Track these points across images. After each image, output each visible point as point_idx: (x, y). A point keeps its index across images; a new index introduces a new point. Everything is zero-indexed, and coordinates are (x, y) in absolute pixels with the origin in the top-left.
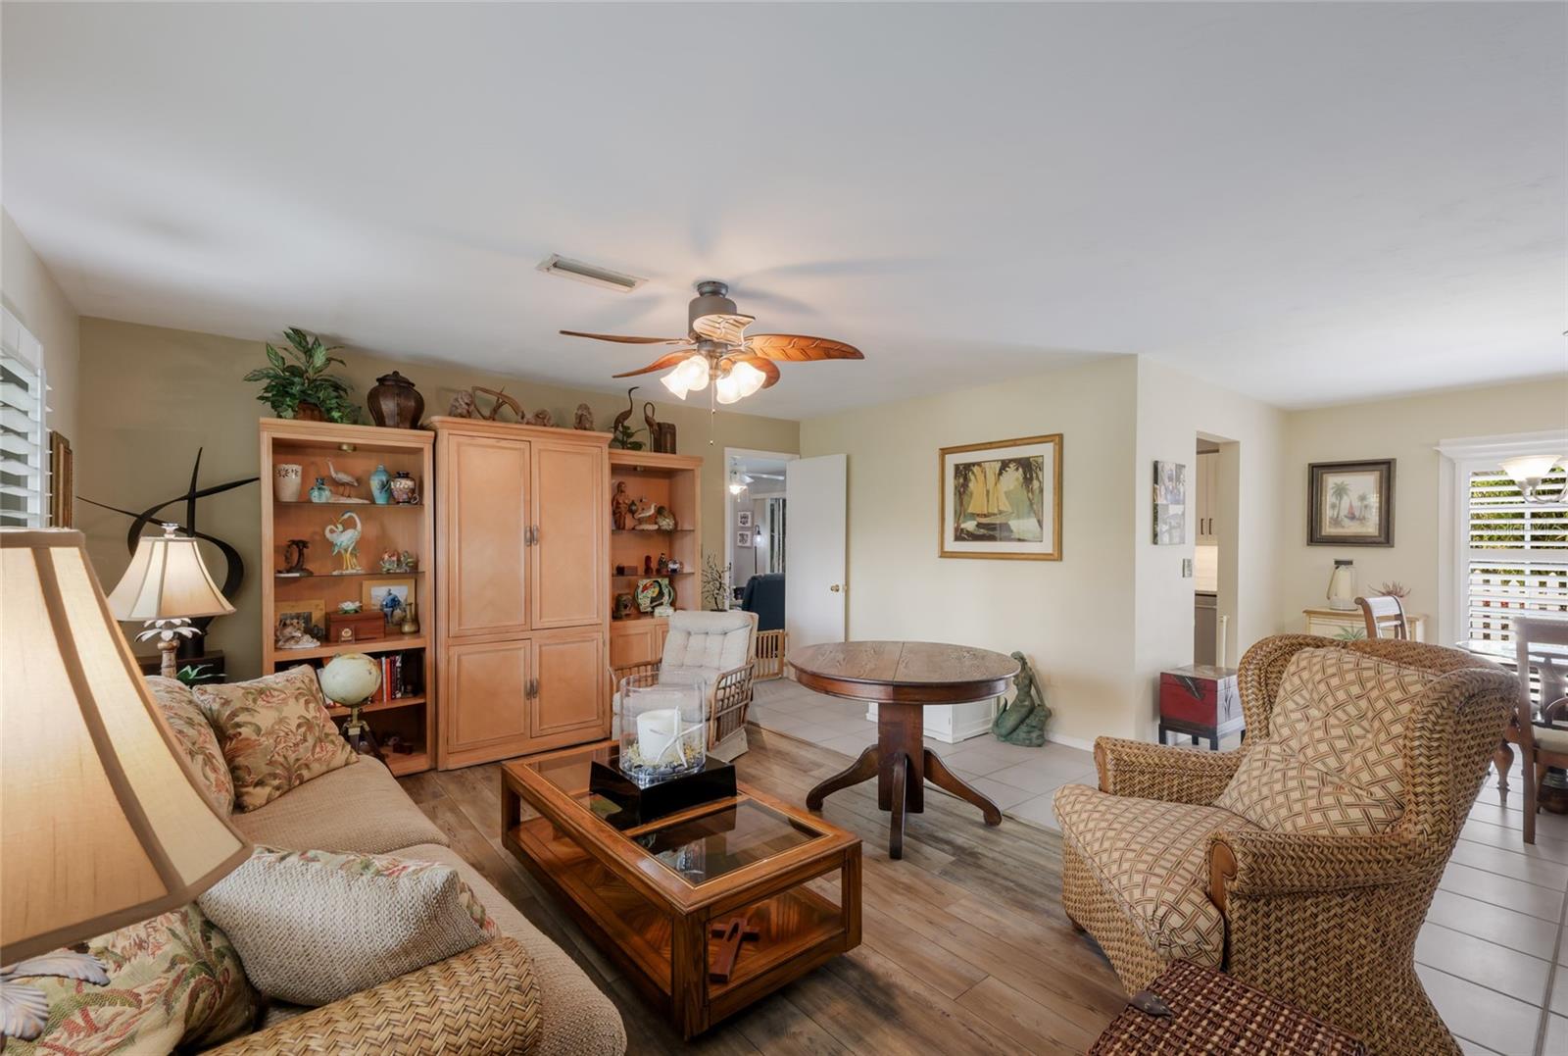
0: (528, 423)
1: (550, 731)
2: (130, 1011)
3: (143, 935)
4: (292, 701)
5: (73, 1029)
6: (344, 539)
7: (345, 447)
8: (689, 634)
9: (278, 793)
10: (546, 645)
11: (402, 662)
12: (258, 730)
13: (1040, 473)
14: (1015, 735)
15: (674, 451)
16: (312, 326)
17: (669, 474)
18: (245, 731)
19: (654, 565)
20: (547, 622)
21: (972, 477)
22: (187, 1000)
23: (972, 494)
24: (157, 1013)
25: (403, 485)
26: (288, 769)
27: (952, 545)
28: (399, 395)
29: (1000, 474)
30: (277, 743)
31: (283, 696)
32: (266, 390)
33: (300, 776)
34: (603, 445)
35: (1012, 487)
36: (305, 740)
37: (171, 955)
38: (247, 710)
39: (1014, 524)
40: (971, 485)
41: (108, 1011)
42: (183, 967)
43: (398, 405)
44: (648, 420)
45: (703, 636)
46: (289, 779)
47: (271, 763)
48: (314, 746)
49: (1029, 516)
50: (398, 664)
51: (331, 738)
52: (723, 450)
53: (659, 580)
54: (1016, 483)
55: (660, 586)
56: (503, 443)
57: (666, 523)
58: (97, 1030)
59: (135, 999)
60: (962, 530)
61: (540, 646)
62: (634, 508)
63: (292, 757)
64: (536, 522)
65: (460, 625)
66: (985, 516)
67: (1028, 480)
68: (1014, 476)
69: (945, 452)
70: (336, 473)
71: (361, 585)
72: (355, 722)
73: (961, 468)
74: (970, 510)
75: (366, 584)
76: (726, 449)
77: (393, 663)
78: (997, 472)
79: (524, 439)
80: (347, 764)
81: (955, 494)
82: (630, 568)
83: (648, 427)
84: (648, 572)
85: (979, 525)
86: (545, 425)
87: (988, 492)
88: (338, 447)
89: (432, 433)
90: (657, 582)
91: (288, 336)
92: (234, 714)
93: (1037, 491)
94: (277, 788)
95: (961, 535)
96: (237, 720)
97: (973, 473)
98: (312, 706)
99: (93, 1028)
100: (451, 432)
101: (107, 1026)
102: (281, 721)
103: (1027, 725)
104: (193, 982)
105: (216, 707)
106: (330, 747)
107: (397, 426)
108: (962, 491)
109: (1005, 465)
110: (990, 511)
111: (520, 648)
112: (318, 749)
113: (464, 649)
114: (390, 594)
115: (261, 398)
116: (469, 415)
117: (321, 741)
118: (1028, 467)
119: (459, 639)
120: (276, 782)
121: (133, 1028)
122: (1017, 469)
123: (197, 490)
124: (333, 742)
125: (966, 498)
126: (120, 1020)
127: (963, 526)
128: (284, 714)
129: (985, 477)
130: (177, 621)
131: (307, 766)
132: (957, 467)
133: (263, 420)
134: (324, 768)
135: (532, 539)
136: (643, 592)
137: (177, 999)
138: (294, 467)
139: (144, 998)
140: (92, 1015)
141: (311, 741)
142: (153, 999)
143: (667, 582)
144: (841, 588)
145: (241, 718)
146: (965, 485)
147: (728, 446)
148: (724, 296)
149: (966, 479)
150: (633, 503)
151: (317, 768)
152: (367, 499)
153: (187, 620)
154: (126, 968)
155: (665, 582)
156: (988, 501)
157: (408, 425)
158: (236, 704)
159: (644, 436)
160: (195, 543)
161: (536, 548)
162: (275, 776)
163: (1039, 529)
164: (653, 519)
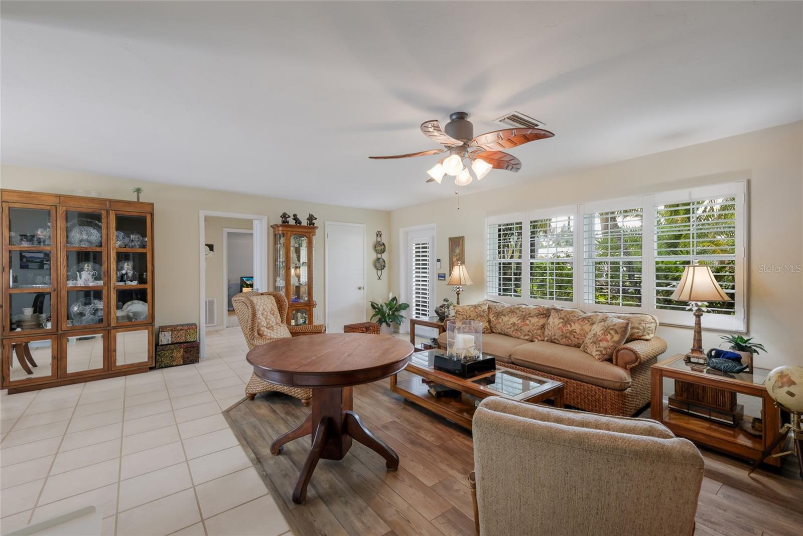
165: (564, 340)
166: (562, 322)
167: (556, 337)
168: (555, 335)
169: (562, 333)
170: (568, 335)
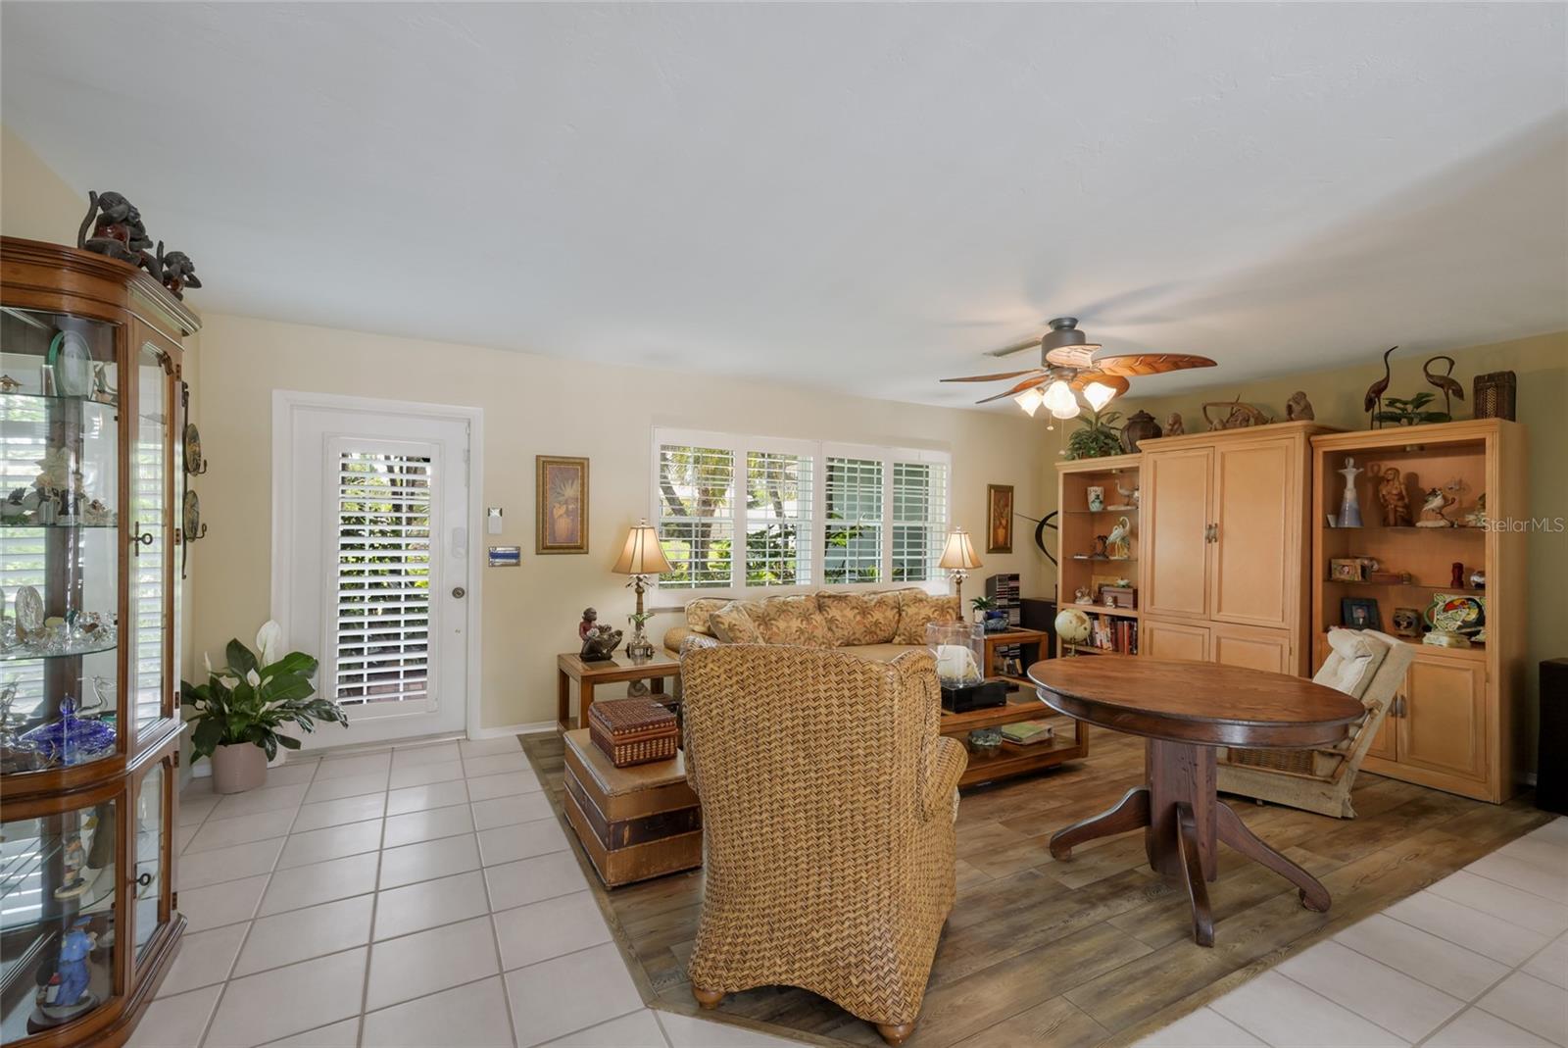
6: (1114, 534)
12: (907, 615)
47: (905, 629)
56: (1191, 453)
64: (1217, 521)
70: (1120, 489)
83: (1438, 391)
111: (1197, 634)
119: (1153, 616)
131: (921, 637)
133: (1056, 464)
138: (1096, 489)
161: (1216, 545)
165: (867, 638)
166: (859, 613)
167: (857, 635)
168: (854, 633)
169: (865, 629)
170: (873, 628)
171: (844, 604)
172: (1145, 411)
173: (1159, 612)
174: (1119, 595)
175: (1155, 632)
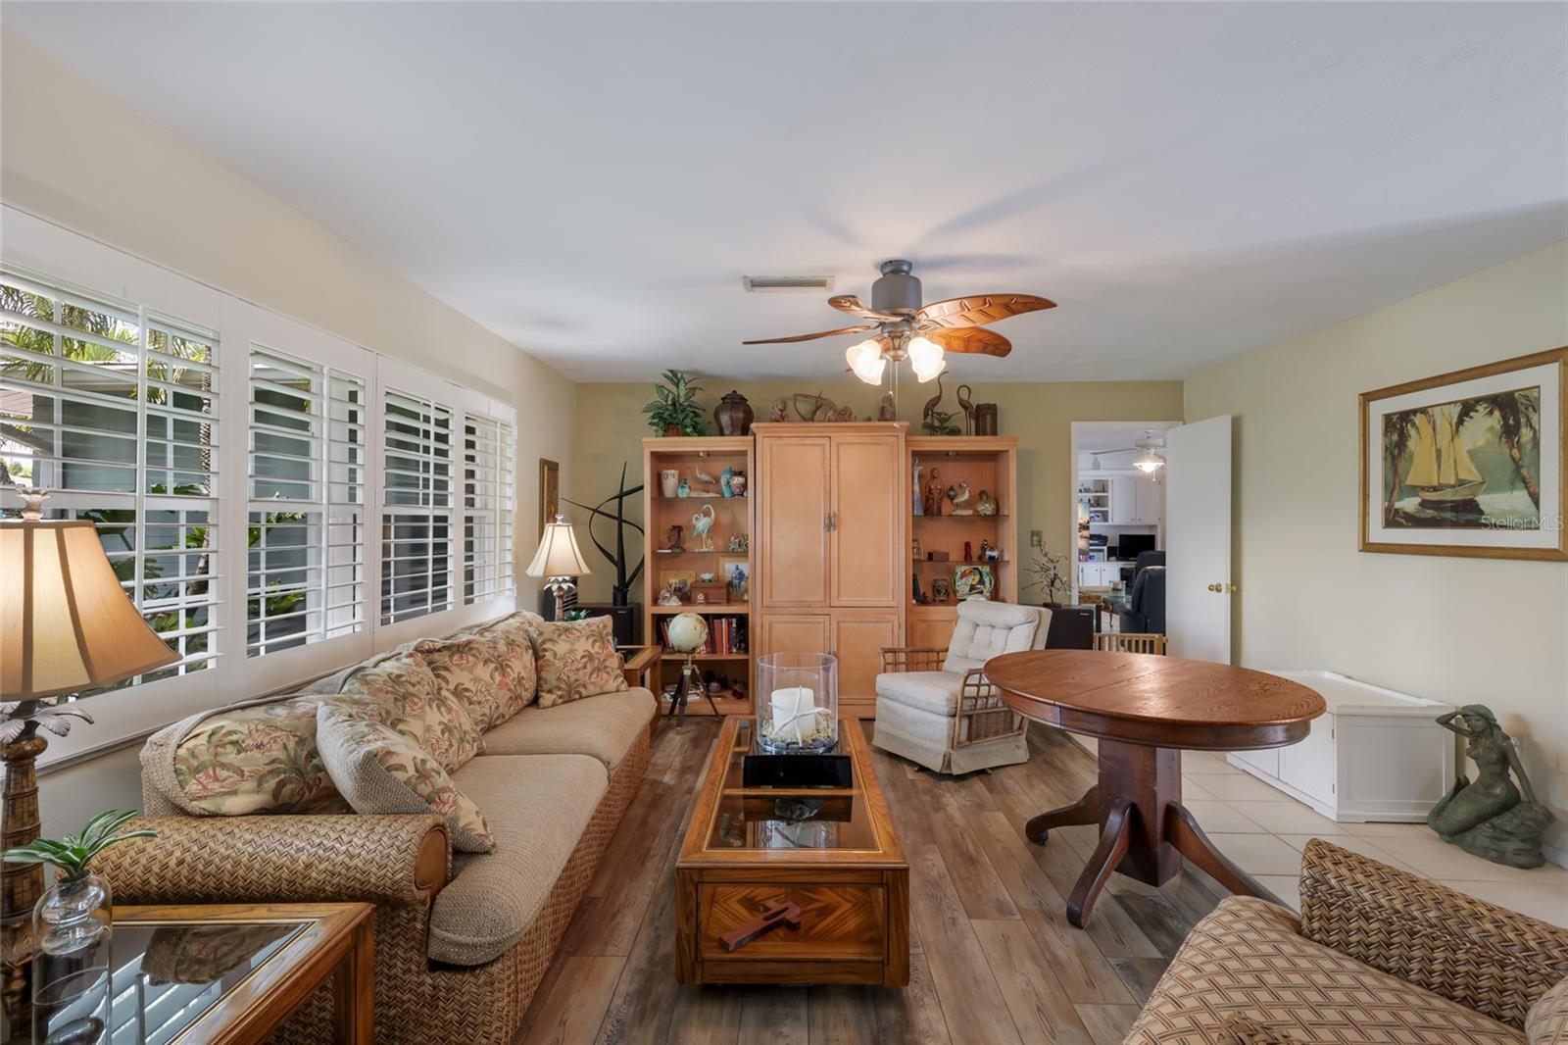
0: (829, 421)
1: (847, 702)
2: (237, 777)
3: (265, 742)
4: (584, 639)
5: (208, 776)
6: (702, 524)
7: (701, 454)
8: (978, 625)
9: (561, 701)
10: (843, 622)
11: (737, 624)
12: (555, 655)
13: (1534, 417)
14: (1469, 836)
15: (994, 433)
16: (680, 366)
17: (993, 456)
18: (548, 655)
19: (975, 552)
20: (845, 600)
21: (1412, 432)
22: (274, 785)
23: (1411, 457)
24: (251, 785)
25: (737, 480)
26: (569, 686)
27: (1379, 534)
28: (731, 410)
29: (1460, 422)
30: (565, 666)
31: (579, 634)
32: (653, 417)
33: (578, 692)
34: (900, 434)
35: (1481, 442)
36: (585, 667)
37: (274, 757)
38: (552, 640)
39: (1485, 501)
40: (1411, 444)
41: (225, 773)
42: (279, 766)
43: (731, 417)
44: (965, 405)
45: (989, 629)
46: (569, 692)
47: (559, 679)
48: (592, 673)
49: (1512, 487)
50: (734, 625)
51: (607, 669)
52: (1070, 424)
53: (980, 567)
54: (1489, 435)
55: (981, 573)
57: (986, 508)
58: (218, 781)
59: (241, 773)
60: (1397, 511)
61: (838, 623)
62: (952, 493)
63: (573, 678)
64: (834, 509)
65: (771, 597)
66: (1435, 489)
67: (1510, 432)
68: (1484, 427)
69: (1367, 398)
70: (700, 474)
71: (718, 561)
72: (690, 665)
73: (1395, 418)
74: (1409, 482)
75: (721, 559)
76: (1073, 423)
77: (729, 624)
78: (1455, 420)
79: (824, 435)
80: (617, 691)
81: (1385, 459)
82: (940, 554)
83: (963, 410)
84: (967, 557)
85: (1424, 504)
86: (846, 421)
87: (1439, 452)
88: (697, 454)
89: (752, 438)
90: (977, 569)
91: (666, 376)
92: (544, 642)
93: (1529, 446)
94: (560, 697)
95: (1393, 519)
96: (545, 646)
97: (1414, 425)
98: (597, 644)
99: (216, 779)
100: (765, 435)
101: (224, 780)
102: (572, 651)
103: (1493, 827)
104: (282, 776)
105: (535, 636)
106: (605, 675)
107: (732, 435)
108: (1396, 451)
109: (1468, 408)
110: (1442, 481)
111: (820, 623)
112: (594, 676)
113: (776, 618)
114: (737, 569)
115: (650, 424)
116: (782, 418)
117: (599, 670)
118: (1512, 410)
119: (770, 609)
120: (559, 693)
121: (235, 788)
122: (1491, 413)
123: (624, 490)
124: (608, 673)
125: (1402, 464)
126: (230, 780)
127: (1397, 505)
128: (575, 647)
129: (1434, 429)
130: (560, 579)
131: (584, 686)
132: (1388, 418)
133: (644, 440)
134: (598, 690)
135: (831, 524)
136: (961, 578)
137: (268, 782)
138: (673, 471)
139: (246, 774)
140: (217, 772)
141: (589, 668)
142: (251, 776)
143: (988, 570)
144: (1224, 588)
145: (547, 646)
146: (1401, 444)
147: (1074, 420)
148: (907, 273)
149: (1403, 438)
150: (952, 489)
151: (592, 689)
152: (718, 493)
153: (567, 578)
154: (243, 755)
155: (986, 569)
156: (1439, 466)
157: (739, 433)
158: (546, 636)
159: (961, 419)
160: (571, 528)
161: (834, 533)
162: (559, 689)
163: (1533, 507)
164: (967, 504)
171: (471, 658)
172: (738, 393)
173: (778, 604)
174: (710, 591)
175: (775, 626)
